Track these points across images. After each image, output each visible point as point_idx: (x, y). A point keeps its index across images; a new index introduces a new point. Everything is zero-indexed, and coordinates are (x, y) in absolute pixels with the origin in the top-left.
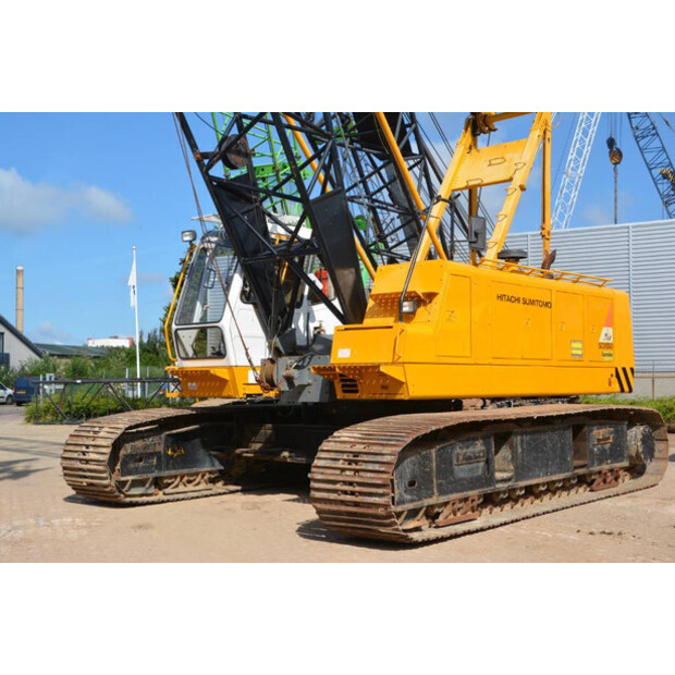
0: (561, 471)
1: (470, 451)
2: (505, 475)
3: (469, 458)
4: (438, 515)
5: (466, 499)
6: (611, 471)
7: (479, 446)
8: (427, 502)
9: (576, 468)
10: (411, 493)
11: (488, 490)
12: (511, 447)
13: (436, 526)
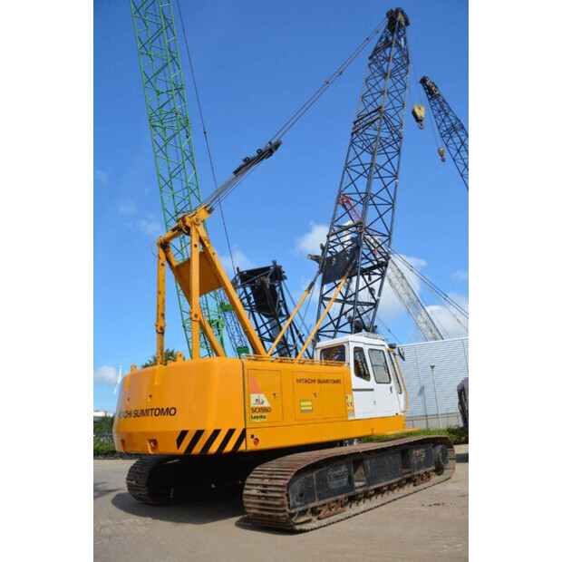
0: (395, 478)
1: (337, 472)
2: (361, 484)
3: (338, 476)
4: (320, 512)
5: (337, 501)
6: (426, 473)
7: (344, 469)
8: (311, 505)
9: (405, 474)
10: (301, 501)
11: (351, 494)
12: (364, 467)
13: (319, 519)
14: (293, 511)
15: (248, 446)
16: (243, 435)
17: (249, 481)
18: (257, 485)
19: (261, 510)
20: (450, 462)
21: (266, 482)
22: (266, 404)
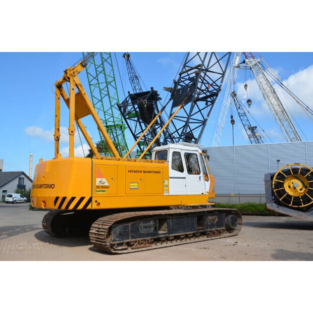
0: (192, 231)
1: (146, 224)
2: (163, 232)
3: (146, 227)
4: (133, 245)
5: (145, 240)
6: (217, 231)
7: (152, 223)
8: (126, 241)
9: (198, 230)
10: (119, 238)
11: (155, 237)
12: (167, 223)
13: (132, 249)
14: (113, 243)
15: (93, 206)
16: (90, 200)
17: (93, 225)
18: (96, 228)
19: (96, 241)
20: (238, 226)
21: (100, 226)
22: (106, 184)
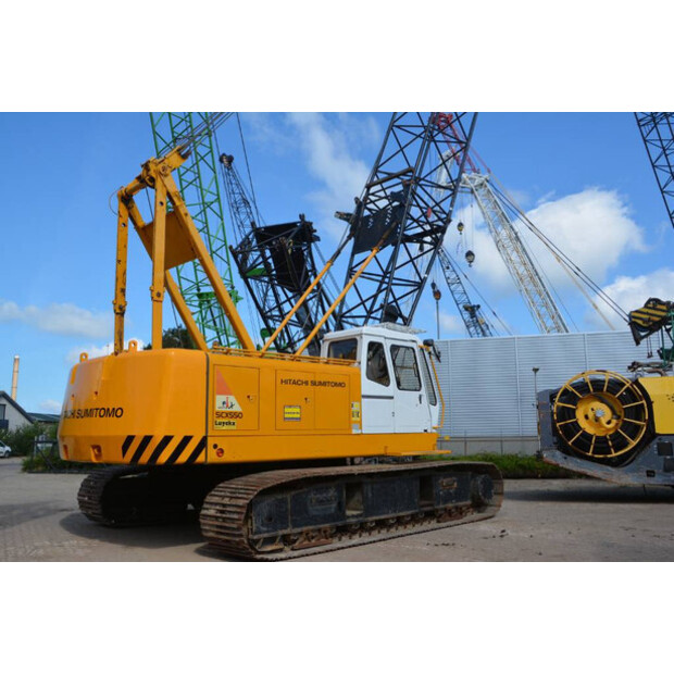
1: (322, 496)
2: (355, 513)
3: (322, 501)
4: (295, 541)
5: (319, 530)
6: (456, 508)
7: (332, 493)
8: (281, 532)
9: (423, 506)
10: (268, 526)
11: (340, 524)
12: (362, 493)
13: (293, 549)
14: (256, 537)
15: (210, 456)
16: (203, 444)
17: (208, 499)
18: (216, 504)
19: (218, 533)
20: (494, 497)
21: (226, 501)
22: (237, 408)
